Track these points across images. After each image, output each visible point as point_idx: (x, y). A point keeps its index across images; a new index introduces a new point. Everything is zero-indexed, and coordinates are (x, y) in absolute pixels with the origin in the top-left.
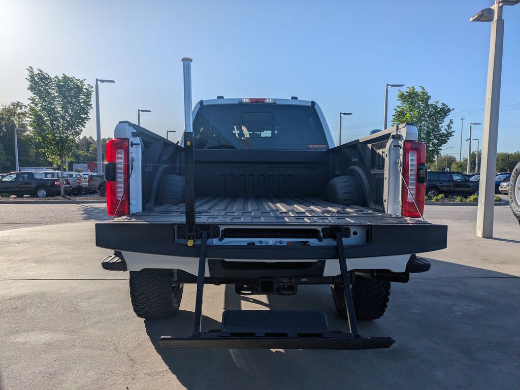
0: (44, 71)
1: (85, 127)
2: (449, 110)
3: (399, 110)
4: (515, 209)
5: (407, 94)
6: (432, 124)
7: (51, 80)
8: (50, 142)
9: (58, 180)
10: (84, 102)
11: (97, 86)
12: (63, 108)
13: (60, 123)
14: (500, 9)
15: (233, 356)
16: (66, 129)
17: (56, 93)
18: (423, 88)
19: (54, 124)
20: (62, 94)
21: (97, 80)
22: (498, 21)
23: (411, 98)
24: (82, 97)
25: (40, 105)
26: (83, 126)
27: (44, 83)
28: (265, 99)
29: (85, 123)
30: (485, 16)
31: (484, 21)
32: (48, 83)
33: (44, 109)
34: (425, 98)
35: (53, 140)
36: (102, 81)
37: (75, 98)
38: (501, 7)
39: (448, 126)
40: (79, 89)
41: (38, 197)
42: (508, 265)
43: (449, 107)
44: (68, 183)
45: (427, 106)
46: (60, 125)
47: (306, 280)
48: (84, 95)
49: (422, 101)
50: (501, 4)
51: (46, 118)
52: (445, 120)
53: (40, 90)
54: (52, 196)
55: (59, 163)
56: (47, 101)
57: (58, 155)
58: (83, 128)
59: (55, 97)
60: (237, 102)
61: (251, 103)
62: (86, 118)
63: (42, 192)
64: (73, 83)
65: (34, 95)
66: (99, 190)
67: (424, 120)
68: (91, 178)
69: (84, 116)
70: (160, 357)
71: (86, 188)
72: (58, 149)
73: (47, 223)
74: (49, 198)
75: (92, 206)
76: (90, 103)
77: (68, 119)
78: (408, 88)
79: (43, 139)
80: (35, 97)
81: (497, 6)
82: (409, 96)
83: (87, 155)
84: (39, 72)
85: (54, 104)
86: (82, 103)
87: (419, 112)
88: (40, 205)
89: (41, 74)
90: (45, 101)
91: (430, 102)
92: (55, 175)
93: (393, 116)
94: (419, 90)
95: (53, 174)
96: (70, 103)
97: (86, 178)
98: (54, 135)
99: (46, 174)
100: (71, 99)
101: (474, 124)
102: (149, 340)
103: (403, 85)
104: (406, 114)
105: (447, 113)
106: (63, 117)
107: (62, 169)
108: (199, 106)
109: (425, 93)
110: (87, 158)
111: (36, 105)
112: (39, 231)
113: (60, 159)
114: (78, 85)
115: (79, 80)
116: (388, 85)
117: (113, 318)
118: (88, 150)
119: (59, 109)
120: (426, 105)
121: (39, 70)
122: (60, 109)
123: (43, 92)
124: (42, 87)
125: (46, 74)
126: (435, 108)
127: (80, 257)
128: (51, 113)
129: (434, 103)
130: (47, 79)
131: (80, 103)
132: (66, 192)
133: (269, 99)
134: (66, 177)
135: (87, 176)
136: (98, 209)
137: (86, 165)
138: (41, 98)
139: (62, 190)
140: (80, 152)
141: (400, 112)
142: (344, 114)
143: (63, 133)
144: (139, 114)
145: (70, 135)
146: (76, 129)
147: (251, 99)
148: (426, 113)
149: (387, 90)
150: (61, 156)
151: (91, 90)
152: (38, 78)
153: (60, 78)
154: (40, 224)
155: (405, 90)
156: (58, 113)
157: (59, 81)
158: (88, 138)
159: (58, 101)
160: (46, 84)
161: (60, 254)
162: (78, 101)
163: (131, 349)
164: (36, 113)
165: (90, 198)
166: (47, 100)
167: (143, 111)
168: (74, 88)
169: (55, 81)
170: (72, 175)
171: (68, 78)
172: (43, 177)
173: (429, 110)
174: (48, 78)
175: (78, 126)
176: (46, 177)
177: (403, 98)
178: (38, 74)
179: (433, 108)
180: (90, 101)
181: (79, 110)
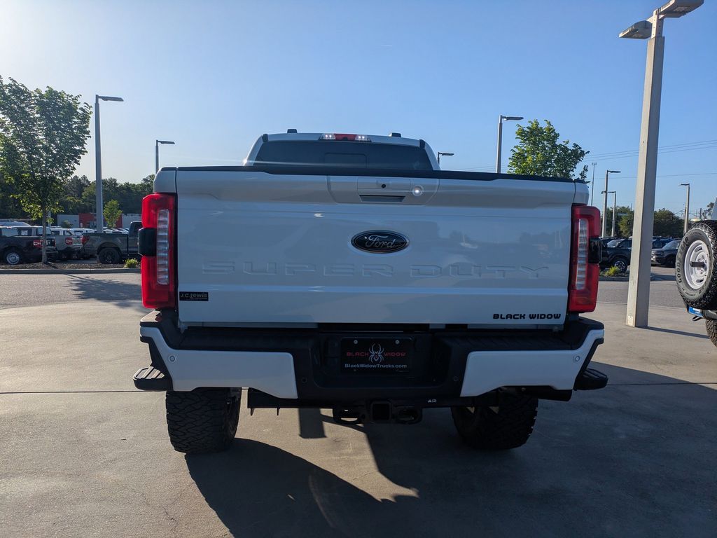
0: (19, 82)
1: (79, 164)
2: (583, 154)
3: (517, 151)
4: (685, 291)
5: (528, 130)
6: (561, 171)
7: (30, 94)
8: (26, 185)
9: (37, 239)
10: (78, 128)
11: (97, 105)
12: (46, 135)
13: (42, 157)
14: (660, 22)
15: (321, 509)
16: (51, 167)
17: (37, 113)
18: (549, 123)
19: (34, 159)
20: (46, 115)
21: (97, 97)
22: (656, 37)
23: (534, 135)
24: (76, 120)
25: (11, 130)
26: (76, 162)
27: (19, 98)
28: (355, 136)
29: (80, 158)
30: (640, 30)
31: (638, 38)
32: (25, 99)
33: (19, 136)
34: (552, 136)
35: (32, 182)
36: (105, 99)
37: (65, 121)
38: (662, 19)
39: (581, 174)
40: (70, 109)
41: (7, 263)
42: (674, 366)
43: (582, 149)
44: (53, 244)
45: (554, 147)
46: (41, 159)
47: (435, 401)
48: (78, 118)
49: (548, 140)
50: (661, 16)
51: (21, 150)
52: (577, 166)
53: (12, 109)
54: (29, 262)
55: (40, 215)
56: (22, 125)
57: (39, 203)
58: (76, 165)
59: (35, 120)
60: (316, 139)
61: (337, 140)
62: (80, 151)
63: (13, 257)
64: (63, 101)
65: (3, 116)
66: (98, 253)
67: (550, 166)
68: (87, 236)
69: (77, 148)
70: (213, 513)
71: (79, 252)
72: (39, 195)
73: (24, 304)
74: (24, 265)
75: (90, 279)
76: (88, 129)
77: (54, 152)
78: (530, 122)
79: (16, 180)
80: (5, 118)
81: (656, 19)
82: (532, 133)
83: (79, 203)
84: (11, 82)
85: (34, 130)
86: (75, 129)
87: (544, 155)
88: (10, 275)
89: (15, 85)
90: (19, 124)
91: (558, 142)
92: (33, 232)
93: (510, 159)
94: (543, 125)
95: (30, 230)
96: (58, 128)
97: (78, 237)
98: (33, 175)
99: (20, 230)
100: (60, 123)
101: (612, 172)
102: (195, 486)
103: (522, 118)
104: (526, 157)
105: (580, 157)
106: (46, 149)
107: (44, 224)
108: (262, 143)
109: (551, 130)
110: (78, 206)
111: (6, 130)
112: (13, 316)
113: (41, 208)
114: (70, 104)
115: (71, 97)
116: (502, 117)
117: (138, 453)
118: (80, 196)
119: (40, 137)
120: (552, 146)
121: (11, 80)
122: (43, 137)
123: (16, 112)
124: (15, 103)
125: (22, 85)
126: (565, 149)
127: (79, 357)
128: (30, 142)
129: (563, 144)
130: (23, 92)
131: (72, 129)
132: (49, 255)
133: (361, 136)
134: (49, 235)
135: (79, 234)
136: (99, 282)
137: (77, 217)
138: (13, 119)
139: (44, 254)
140: (69, 198)
141: (519, 154)
142: (443, 154)
143: (47, 171)
144: (157, 147)
145: (57, 174)
146: (66, 166)
147: (336, 135)
148: (552, 157)
149: (501, 124)
150: (43, 205)
151: (88, 110)
152: (10, 91)
153: (43, 93)
154: (14, 305)
155: (525, 124)
156: (40, 143)
157: (42, 96)
158: (80, 178)
159: (39, 125)
160: (21, 99)
161: (48, 352)
162: (70, 126)
163: (169, 502)
164: (6, 141)
165: (86, 265)
166: (22, 123)
167: (163, 142)
168: (63, 107)
169: (36, 96)
170: (57, 232)
171: (55, 92)
172: (15, 234)
173: (556, 153)
174: (25, 92)
175: (69, 162)
176: (20, 234)
177: (523, 136)
178: (10, 85)
179: (561, 149)
180: (87, 126)
181: (71, 139)
